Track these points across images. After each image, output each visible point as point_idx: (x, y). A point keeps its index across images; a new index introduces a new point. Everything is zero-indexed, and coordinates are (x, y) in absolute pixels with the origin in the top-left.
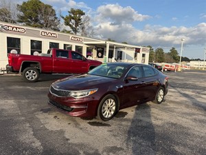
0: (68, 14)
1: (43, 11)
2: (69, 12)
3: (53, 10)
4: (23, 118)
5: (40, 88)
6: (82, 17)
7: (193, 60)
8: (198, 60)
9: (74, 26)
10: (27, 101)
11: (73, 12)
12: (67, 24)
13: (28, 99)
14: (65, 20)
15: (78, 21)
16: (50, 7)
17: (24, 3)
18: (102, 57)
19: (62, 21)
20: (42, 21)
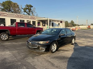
0: (25, 7)
1: (13, 6)
2: (26, 6)
3: (18, 5)
4: (20, 63)
5: (20, 43)
6: (32, 8)
7: (81, 25)
8: (82, 25)
9: (28, 12)
10: (16, 51)
11: (27, 6)
12: (25, 11)
13: (17, 50)
14: (24, 10)
15: (30, 10)
16: (16, 4)
17: (3, 2)
18: (45, 26)
19: (23, 10)
20: (13, 11)
